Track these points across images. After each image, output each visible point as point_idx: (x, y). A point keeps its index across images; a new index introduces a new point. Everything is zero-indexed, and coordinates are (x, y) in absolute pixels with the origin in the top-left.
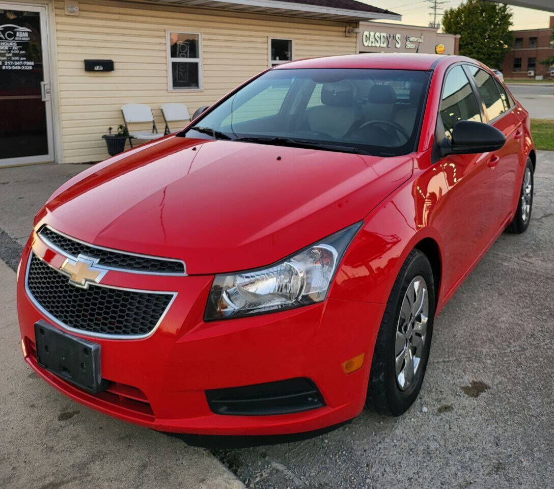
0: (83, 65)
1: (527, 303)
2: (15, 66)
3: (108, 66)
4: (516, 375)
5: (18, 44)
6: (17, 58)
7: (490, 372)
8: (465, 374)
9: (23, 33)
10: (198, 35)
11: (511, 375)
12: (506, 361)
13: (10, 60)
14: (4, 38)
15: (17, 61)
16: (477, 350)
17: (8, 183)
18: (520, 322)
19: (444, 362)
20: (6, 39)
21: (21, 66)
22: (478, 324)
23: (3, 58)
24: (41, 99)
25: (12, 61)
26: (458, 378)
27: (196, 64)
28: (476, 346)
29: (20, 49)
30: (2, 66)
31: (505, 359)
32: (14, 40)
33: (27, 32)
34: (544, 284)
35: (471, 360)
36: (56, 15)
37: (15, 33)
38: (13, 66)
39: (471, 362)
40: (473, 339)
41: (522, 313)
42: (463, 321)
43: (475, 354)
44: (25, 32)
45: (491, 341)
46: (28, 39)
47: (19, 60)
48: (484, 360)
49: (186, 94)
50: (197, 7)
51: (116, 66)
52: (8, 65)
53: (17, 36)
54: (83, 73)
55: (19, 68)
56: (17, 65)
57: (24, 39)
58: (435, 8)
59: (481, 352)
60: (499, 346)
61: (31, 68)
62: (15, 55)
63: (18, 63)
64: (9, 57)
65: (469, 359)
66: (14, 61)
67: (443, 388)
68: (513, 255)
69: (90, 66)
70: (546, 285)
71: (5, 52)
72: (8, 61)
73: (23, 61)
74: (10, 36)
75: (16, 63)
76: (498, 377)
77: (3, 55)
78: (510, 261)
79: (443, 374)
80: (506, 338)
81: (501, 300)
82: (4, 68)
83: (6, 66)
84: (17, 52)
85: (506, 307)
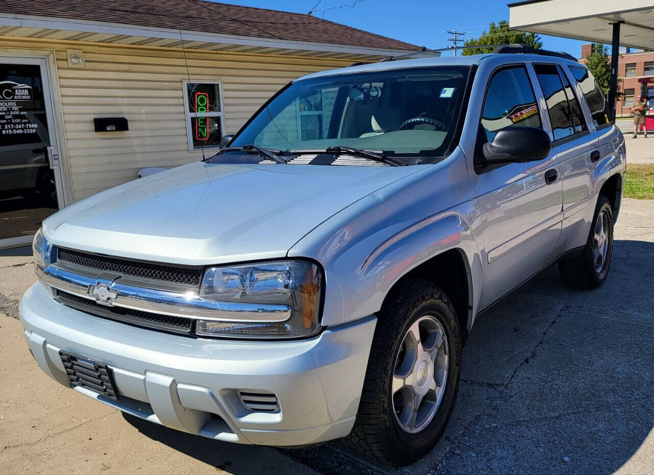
0: (92, 125)
1: (637, 353)
2: (17, 130)
4: (647, 420)
5: (18, 104)
6: (18, 121)
7: (623, 419)
8: (599, 422)
9: (22, 90)
10: (218, 85)
11: (643, 421)
12: (635, 408)
13: (11, 123)
14: (2, 98)
15: (18, 124)
16: (603, 400)
17: (24, 264)
18: (636, 372)
19: (574, 413)
20: (4, 99)
21: (23, 129)
22: (595, 376)
23: (2, 121)
24: (49, 166)
25: (13, 124)
26: (593, 427)
27: (218, 119)
28: (600, 396)
29: (20, 110)
30: (1, 130)
31: (633, 407)
32: (13, 99)
33: (26, 89)
34: (649, 334)
35: (600, 410)
36: (59, 68)
37: (14, 90)
38: (14, 131)
39: (600, 412)
40: (596, 391)
41: (635, 364)
42: (580, 375)
43: (601, 404)
44: (24, 89)
45: (613, 390)
46: (28, 97)
47: (21, 123)
48: (613, 409)
50: (215, 52)
51: (130, 124)
52: (8, 129)
53: (16, 94)
54: (94, 133)
55: (21, 132)
56: (19, 129)
57: (24, 97)
59: (607, 401)
60: (623, 395)
61: (34, 131)
62: (15, 117)
63: (20, 126)
64: (9, 119)
65: (598, 409)
66: (15, 124)
67: (582, 437)
68: (607, 307)
69: (100, 125)
70: (651, 335)
71: (4, 113)
72: (8, 124)
73: (25, 123)
74: (8, 94)
75: (17, 127)
76: (631, 422)
77: (2, 117)
78: (606, 314)
79: (577, 425)
80: (627, 387)
81: (611, 353)
82: (4, 132)
83: (6, 130)
84: (17, 113)
85: (617, 358)
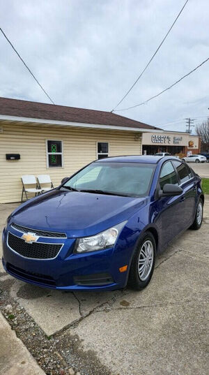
0: (5, 157)
3: (17, 157)
10: (61, 141)
27: (61, 155)
49: (56, 170)
51: (21, 157)
54: (5, 160)
58: (189, 123)
69: (9, 157)
